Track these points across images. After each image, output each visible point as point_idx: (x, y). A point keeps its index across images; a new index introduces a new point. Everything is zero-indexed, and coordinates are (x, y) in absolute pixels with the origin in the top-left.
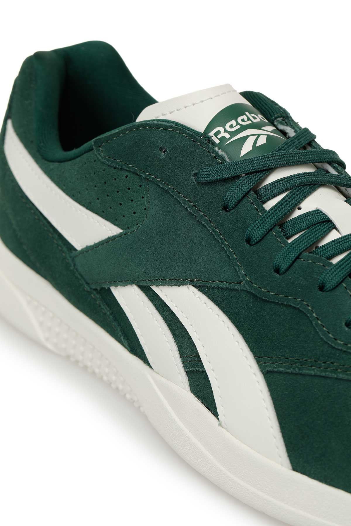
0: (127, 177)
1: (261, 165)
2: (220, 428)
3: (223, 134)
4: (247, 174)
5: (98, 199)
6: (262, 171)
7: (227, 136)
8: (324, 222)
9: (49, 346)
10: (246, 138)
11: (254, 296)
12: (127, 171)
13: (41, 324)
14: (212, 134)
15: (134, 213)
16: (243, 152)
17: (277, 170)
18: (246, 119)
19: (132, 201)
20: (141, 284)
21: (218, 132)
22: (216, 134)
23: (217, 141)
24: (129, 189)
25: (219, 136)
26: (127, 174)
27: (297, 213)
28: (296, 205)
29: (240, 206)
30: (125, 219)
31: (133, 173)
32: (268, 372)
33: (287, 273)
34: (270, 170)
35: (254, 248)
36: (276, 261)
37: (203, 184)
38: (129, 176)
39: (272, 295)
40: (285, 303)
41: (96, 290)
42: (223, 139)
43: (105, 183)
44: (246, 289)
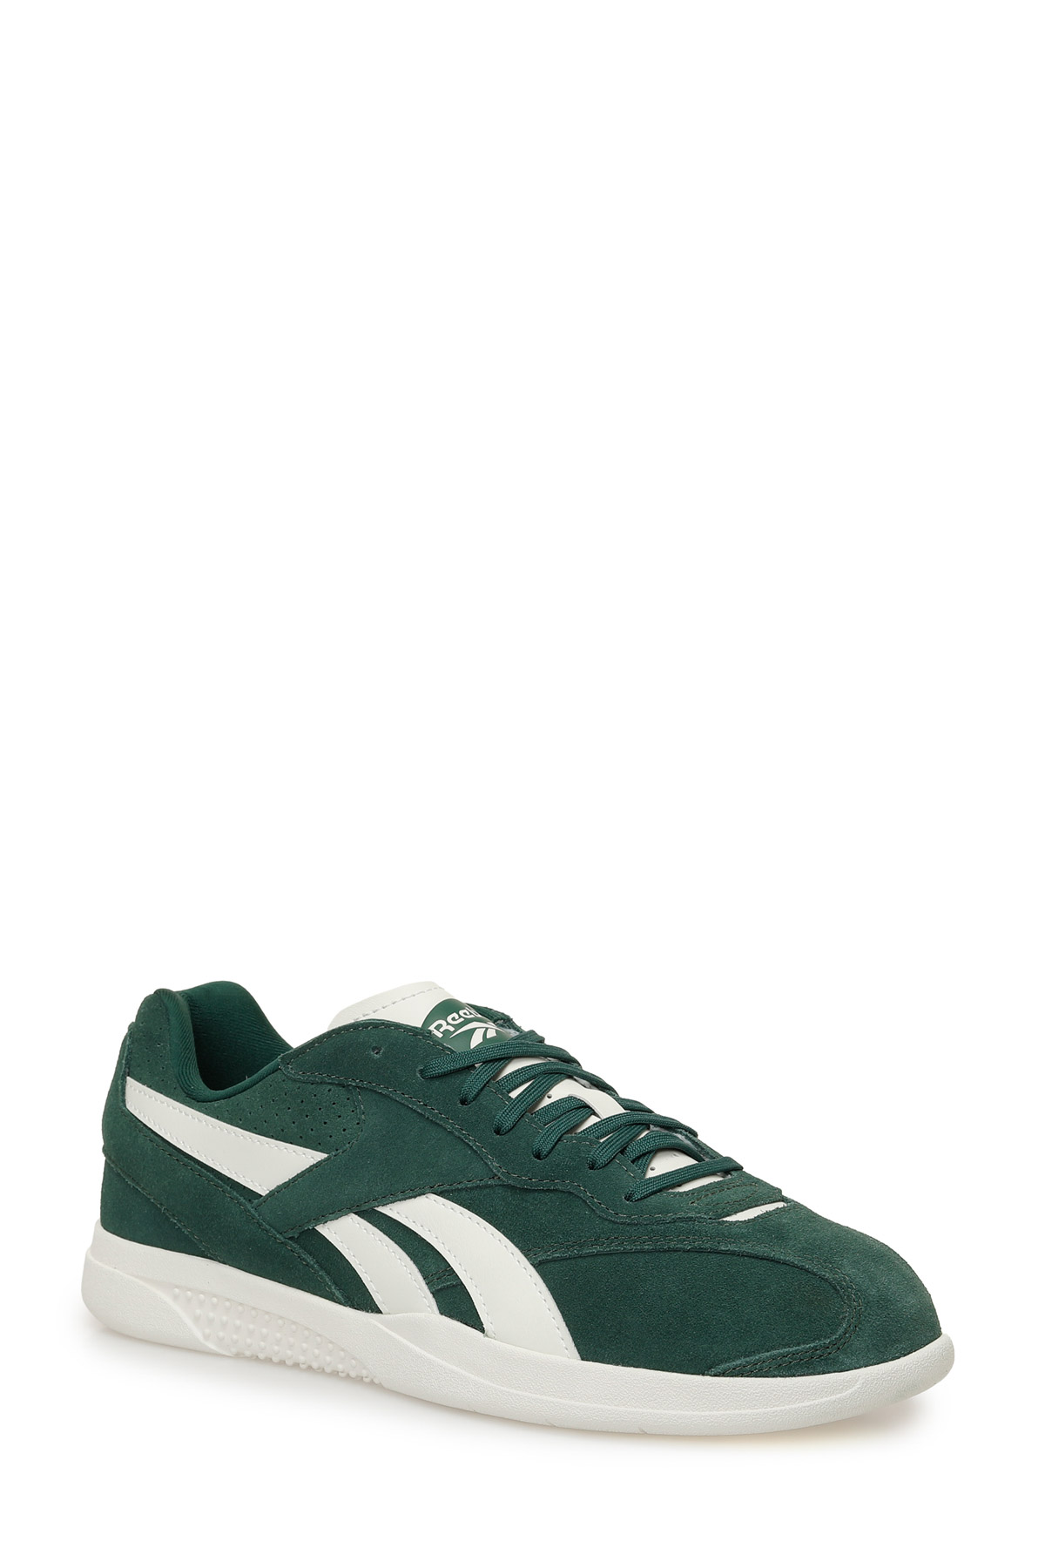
0: (329, 1090)
1: (497, 1054)
2: (486, 1338)
3: (445, 1027)
4: (484, 1063)
5: (294, 1123)
6: (501, 1059)
7: (452, 1029)
8: (580, 1108)
9: (212, 1346)
10: (473, 1030)
11: (513, 1188)
12: (329, 1083)
13: (197, 1319)
14: (432, 1028)
15: (344, 1130)
16: (474, 1044)
17: (515, 1060)
18: (457, 1017)
19: (340, 1117)
20: (363, 1208)
21: (440, 1026)
22: (438, 1027)
23: (440, 1035)
24: (334, 1104)
25: (442, 1030)
26: (330, 1087)
27: (546, 1102)
28: (544, 1093)
29: (481, 1097)
30: (333, 1139)
31: (339, 1085)
32: (541, 1263)
33: (550, 1155)
34: (509, 1059)
35: (506, 1137)
36: (536, 1146)
37: (432, 1078)
38: (333, 1089)
39: (535, 1182)
40: (552, 1188)
41: (291, 1238)
42: (446, 1032)
43: (302, 1102)
44: (501, 1183)
